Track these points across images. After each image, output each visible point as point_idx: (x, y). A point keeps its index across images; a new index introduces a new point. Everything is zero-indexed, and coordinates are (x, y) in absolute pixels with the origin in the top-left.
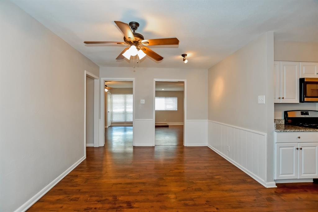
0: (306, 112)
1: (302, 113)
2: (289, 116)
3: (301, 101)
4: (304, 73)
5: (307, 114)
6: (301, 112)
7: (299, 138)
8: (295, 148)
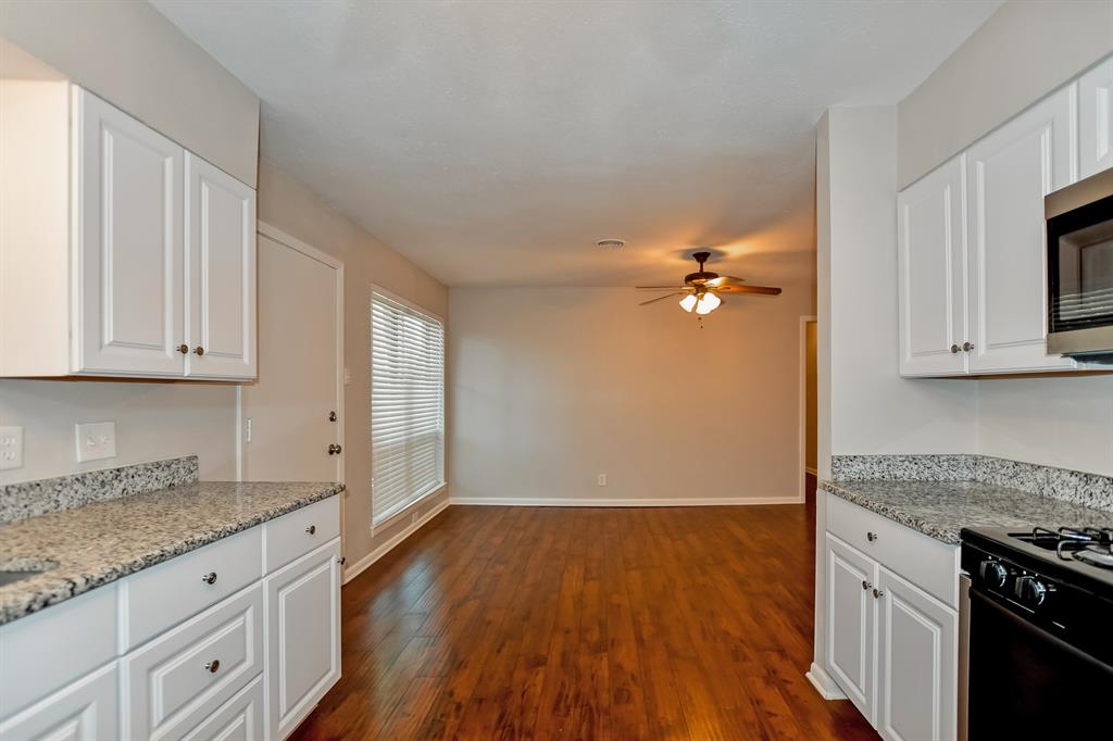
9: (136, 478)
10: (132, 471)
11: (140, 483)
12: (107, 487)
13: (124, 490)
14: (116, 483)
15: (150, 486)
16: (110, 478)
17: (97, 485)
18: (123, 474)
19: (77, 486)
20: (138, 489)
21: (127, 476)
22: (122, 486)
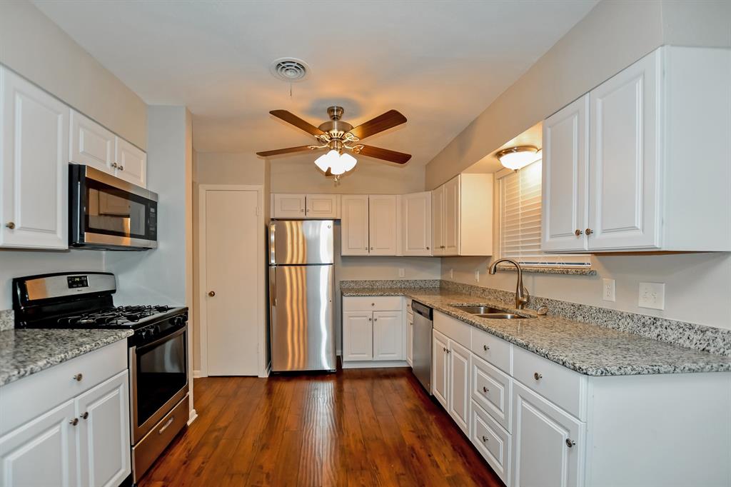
0: (80, 277)
1: (72, 284)
2: (32, 296)
3: (72, 243)
4: (81, 149)
5: (83, 283)
6: (69, 279)
7: (79, 378)
8: (65, 423)
9: (669, 330)
10: (665, 324)
11: (672, 336)
12: (647, 328)
13: (658, 335)
14: (653, 328)
15: (681, 341)
16: (649, 322)
17: (640, 324)
18: (659, 323)
19: (629, 320)
20: (670, 339)
21: (661, 325)
22: (657, 331)
